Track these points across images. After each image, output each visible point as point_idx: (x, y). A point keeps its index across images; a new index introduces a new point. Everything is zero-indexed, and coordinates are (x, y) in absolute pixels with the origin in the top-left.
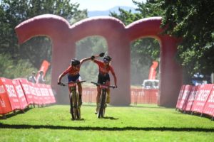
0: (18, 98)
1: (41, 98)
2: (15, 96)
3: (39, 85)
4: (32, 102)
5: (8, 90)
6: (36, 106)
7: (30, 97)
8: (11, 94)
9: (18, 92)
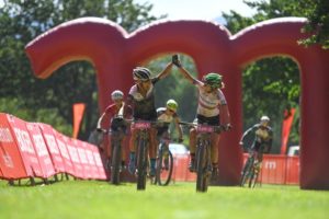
0: (37, 155)
1: (87, 168)
2: (31, 151)
3: (76, 141)
4: (63, 170)
5: (19, 139)
6: (71, 178)
7: (58, 159)
8: (25, 147)
9: (37, 145)
